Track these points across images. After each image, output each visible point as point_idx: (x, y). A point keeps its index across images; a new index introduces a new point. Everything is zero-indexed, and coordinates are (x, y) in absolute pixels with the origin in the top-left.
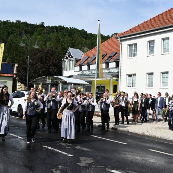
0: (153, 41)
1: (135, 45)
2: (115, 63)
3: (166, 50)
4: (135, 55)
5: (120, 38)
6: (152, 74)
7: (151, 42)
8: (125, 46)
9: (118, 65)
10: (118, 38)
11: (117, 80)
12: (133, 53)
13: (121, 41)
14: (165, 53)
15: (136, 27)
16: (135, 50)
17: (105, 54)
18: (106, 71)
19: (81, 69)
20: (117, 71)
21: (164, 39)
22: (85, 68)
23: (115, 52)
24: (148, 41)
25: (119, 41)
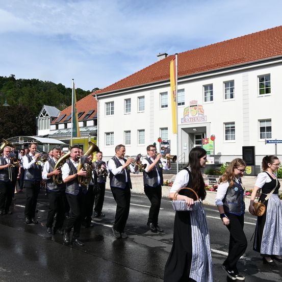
0: (130, 99)
1: (112, 103)
2: (93, 121)
3: (141, 108)
4: (112, 113)
5: (97, 96)
6: (130, 132)
7: (128, 100)
8: (102, 104)
9: (96, 124)
10: (95, 96)
11: (95, 139)
12: (110, 111)
13: (98, 99)
14: (140, 111)
15: (113, 85)
16: (112, 108)
17: (83, 111)
18: (84, 130)
19: (57, 128)
20: (95, 129)
21: (139, 98)
22: (61, 126)
23: (92, 109)
24: (125, 100)
25: (96, 99)
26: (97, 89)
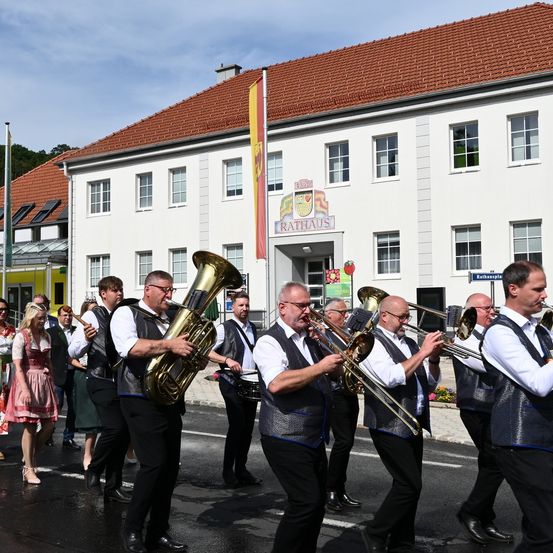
0: (149, 175)
1: (106, 183)
2: (56, 227)
3: (178, 196)
4: (106, 208)
5: (68, 165)
6: (149, 253)
7: (145, 178)
8: (80, 186)
9: (64, 233)
10: (61, 166)
11: (64, 271)
12: (101, 202)
13: (71, 172)
14: (177, 205)
15: (107, 138)
16: (107, 197)
17: (31, 203)
18: (35, 249)
20: (62, 247)
21: (174, 171)
23: (55, 199)
24: (138, 175)
25: (65, 173)
26: (64, 148)
